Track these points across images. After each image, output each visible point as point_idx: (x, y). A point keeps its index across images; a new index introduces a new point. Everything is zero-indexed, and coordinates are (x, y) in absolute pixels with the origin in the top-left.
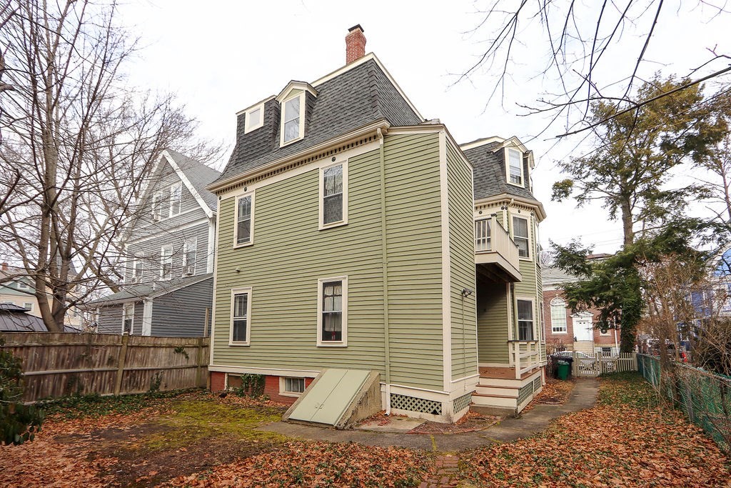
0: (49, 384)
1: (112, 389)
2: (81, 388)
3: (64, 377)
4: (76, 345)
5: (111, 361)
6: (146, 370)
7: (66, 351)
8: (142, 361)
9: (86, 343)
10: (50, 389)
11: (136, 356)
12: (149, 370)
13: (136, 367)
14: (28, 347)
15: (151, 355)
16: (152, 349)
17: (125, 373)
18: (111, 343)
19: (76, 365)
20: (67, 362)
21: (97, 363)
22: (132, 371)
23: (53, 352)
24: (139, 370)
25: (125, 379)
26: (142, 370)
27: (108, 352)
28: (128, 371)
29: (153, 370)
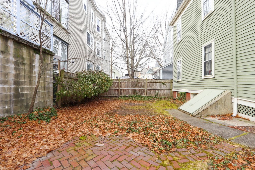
0: (130, 91)
1: (144, 94)
2: (137, 93)
3: (133, 90)
4: (134, 82)
5: (143, 86)
6: (153, 90)
7: (132, 83)
8: (152, 87)
9: (137, 81)
10: (130, 93)
11: (150, 85)
12: (154, 90)
13: (150, 88)
14: (125, 82)
15: (154, 85)
16: (155, 83)
17: (147, 90)
18: (143, 81)
19: (135, 87)
20: (133, 86)
21: (140, 87)
22: (149, 89)
23: (130, 83)
24: (151, 89)
25: (147, 92)
26: (152, 89)
27: (142, 84)
28: (148, 89)
29: (155, 90)
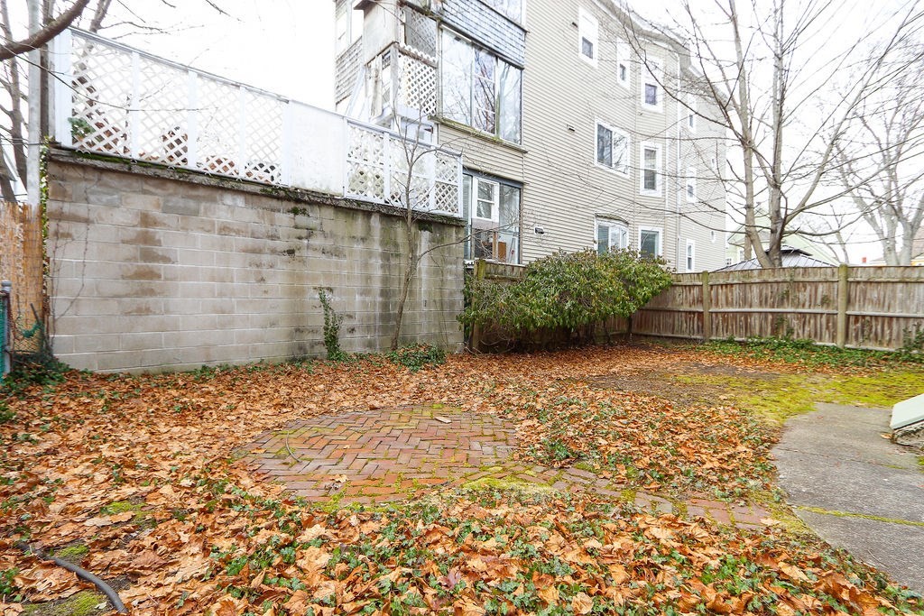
0: (755, 322)
1: (833, 338)
2: (790, 331)
3: (770, 317)
4: (777, 282)
5: (826, 301)
6: (891, 318)
7: (767, 289)
8: (880, 303)
9: (788, 279)
10: (757, 328)
11: (868, 296)
12: (898, 318)
13: (869, 311)
14: (732, 285)
15: (899, 295)
16: (900, 286)
17: (852, 320)
18: (822, 278)
19: (781, 303)
20: (770, 301)
21: (807, 304)
22: (864, 316)
23: (755, 289)
24: (876, 317)
25: (852, 327)
26: (883, 317)
27: (820, 290)
28: (857, 316)
29: (905, 318)
